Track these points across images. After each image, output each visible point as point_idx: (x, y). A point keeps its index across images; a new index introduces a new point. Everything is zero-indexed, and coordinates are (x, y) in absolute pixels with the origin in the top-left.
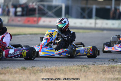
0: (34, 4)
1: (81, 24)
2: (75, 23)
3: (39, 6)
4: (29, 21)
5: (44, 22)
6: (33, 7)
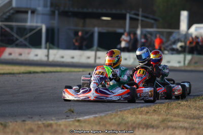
1: (73, 57)
2: (62, 57)
5: (10, 54)
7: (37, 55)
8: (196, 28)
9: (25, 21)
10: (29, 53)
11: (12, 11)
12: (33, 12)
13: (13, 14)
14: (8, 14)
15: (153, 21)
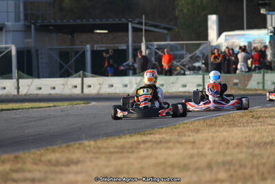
8: (226, 36)
15: (166, 32)
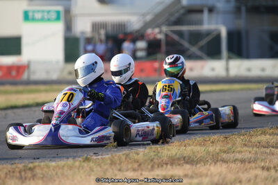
0: (157, 30)
1: (263, 70)
2: (249, 70)
3: (167, 35)
4: (142, 70)
6: (155, 38)
7: (213, 69)
9: (200, 23)
10: (202, 67)
11: (182, 11)
12: (211, 10)
13: (184, 14)
14: (177, 15)
